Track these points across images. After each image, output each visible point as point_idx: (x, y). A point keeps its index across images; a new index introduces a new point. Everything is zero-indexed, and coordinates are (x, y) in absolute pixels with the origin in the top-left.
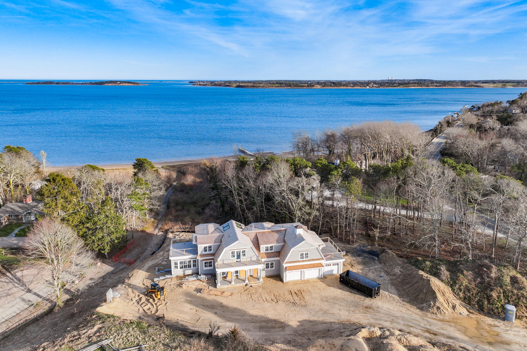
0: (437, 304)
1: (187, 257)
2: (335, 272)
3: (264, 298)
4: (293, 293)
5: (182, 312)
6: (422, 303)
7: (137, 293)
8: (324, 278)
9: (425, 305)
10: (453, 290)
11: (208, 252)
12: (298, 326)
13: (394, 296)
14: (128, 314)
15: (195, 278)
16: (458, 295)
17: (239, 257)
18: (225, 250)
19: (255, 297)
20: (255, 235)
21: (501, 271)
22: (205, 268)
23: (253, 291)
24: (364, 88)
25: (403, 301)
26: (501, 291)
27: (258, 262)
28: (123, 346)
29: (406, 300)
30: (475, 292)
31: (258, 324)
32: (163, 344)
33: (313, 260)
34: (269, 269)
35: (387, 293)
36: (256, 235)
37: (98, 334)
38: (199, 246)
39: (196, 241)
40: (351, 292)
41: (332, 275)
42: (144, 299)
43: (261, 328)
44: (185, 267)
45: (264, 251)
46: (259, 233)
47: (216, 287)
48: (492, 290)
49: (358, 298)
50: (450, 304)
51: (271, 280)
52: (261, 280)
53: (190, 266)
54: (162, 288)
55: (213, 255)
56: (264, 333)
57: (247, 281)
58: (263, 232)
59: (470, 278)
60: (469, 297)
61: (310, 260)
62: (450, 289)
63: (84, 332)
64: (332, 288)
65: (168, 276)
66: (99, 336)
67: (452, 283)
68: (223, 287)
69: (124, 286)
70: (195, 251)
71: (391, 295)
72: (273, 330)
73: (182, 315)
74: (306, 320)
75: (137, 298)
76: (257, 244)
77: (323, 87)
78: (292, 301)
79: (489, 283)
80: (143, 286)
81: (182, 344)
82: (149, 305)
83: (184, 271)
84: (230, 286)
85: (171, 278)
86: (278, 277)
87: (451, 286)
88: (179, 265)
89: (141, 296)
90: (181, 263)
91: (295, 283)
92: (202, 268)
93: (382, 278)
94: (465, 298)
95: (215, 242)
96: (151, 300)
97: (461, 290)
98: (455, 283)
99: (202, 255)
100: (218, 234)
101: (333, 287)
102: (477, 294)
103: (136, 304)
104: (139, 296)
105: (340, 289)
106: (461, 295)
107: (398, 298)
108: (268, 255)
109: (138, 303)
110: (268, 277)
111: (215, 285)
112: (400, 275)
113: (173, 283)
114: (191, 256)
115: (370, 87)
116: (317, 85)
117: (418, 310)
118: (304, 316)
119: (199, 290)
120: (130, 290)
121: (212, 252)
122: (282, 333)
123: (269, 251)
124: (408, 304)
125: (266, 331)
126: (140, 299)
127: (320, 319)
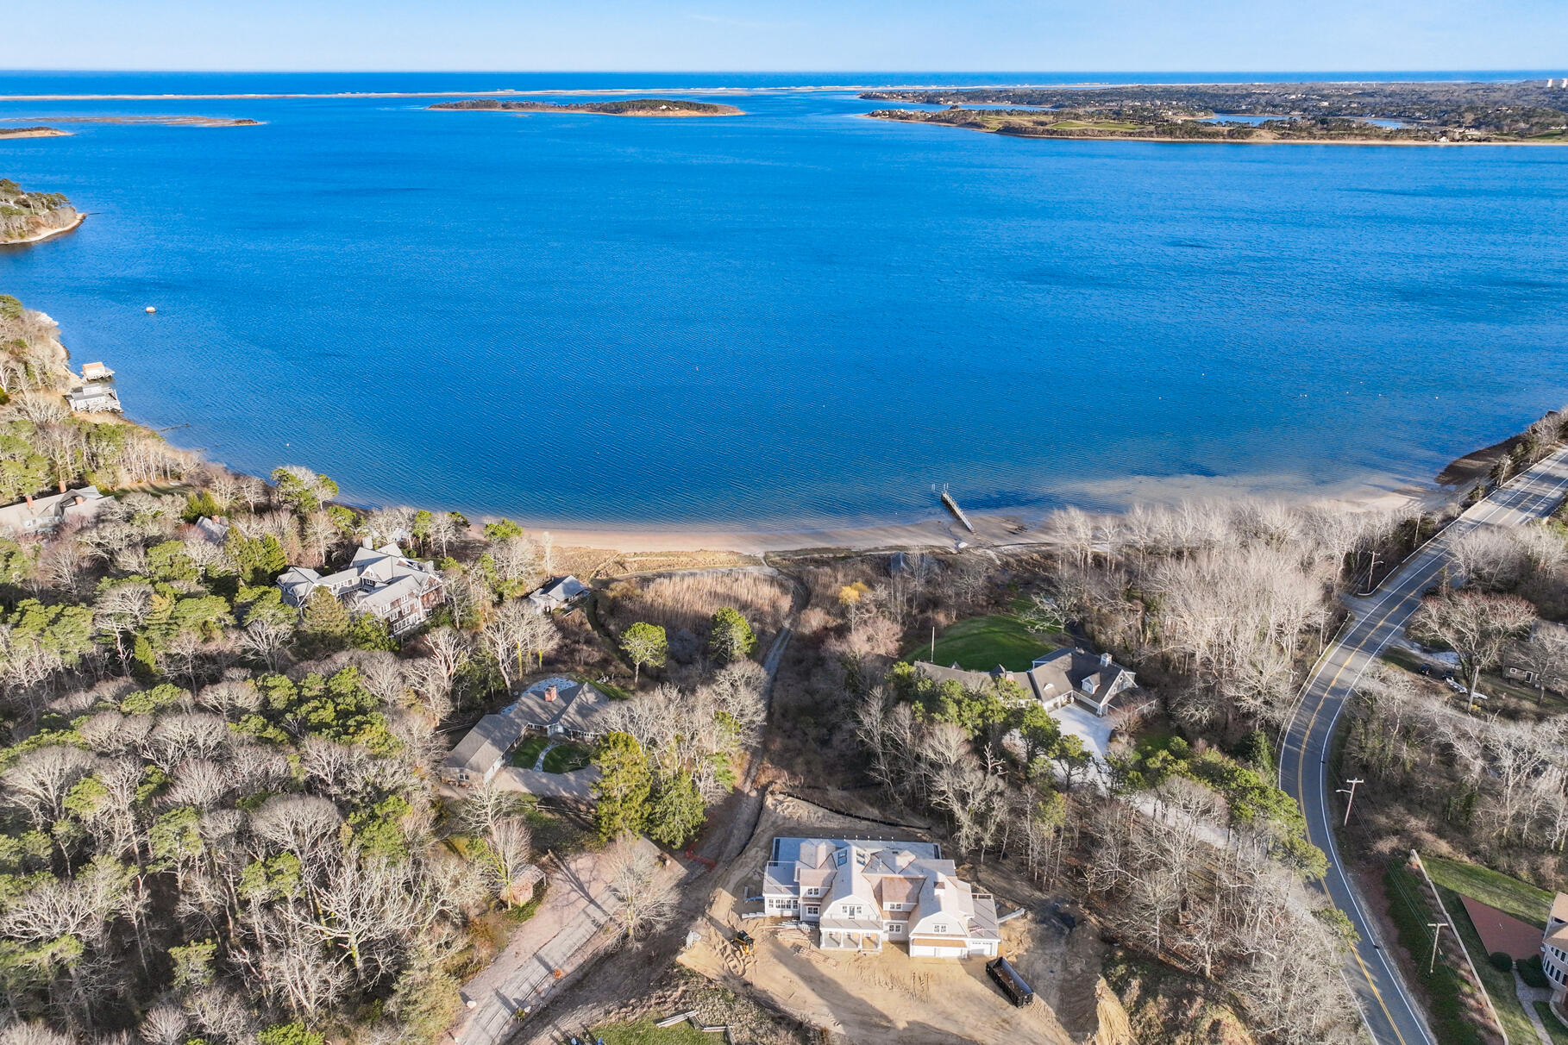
0: (1095, 1038)
1: (787, 896)
2: (987, 953)
3: (877, 978)
4: (917, 978)
5: (772, 979)
6: (1079, 1031)
7: (722, 938)
8: (967, 960)
9: (1080, 1034)
10: (1131, 1020)
11: (813, 895)
12: (905, 1029)
13: (1050, 1009)
14: (710, 970)
15: (795, 927)
16: (1135, 1029)
17: (852, 913)
18: (833, 903)
19: (866, 973)
20: (878, 881)
21: (1205, 1010)
22: (808, 915)
23: (866, 964)
24: (1429, 143)
25: (1058, 1020)
26: (1190, 1038)
27: (877, 926)
28: (709, 1023)
29: (1063, 1020)
30: (1157, 1030)
31: (860, 1018)
32: (750, 1029)
33: (953, 935)
34: (894, 932)
35: (1043, 1003)
36: (881, 881)
37: (683, 1000)
38: (801, 887)
39: (799, 878)
40: (995, 992)
41: (982, 956)
42: (729, 951)
43: (863, 1024)
44: (783, 907)
45: (889, 909)
46: (886, 878)
47: (819, 946)
48: (1177, 1034)
49: (1001, 1001)
50: (1114, 1040)
51: (895, 948)
52: (880, 947)
53: (789, 907)
54: (752, 940)
55: (821, 900)
56: (864, 1032)
57: (860, 947)
58: (892, 879)
59: (1161, 1008)
60: (1147, 1036)
61: (948, 935)
62: (1127, 1018)
63: (669, 993)
64: (973, 979)
65: (759, 914)
66: (684, 1004)
67: (1135, 1010)
68: (828, 948)
69: (705, 920)
70: (796, 891)
71: (1047, 1007)
72: (875, 1029)
73: (773, 985)
74: (919, 1023)
75: (721, 946)
76: (879, 895)
77: (1283, 136)
78: (911, 991)
79: (1182, 1022)
80: (729, 926)
81: (769, 1032)
82: (735, 962)
83: (782, 911)
84: (837, 949)
85: (764, 919)
86: (904, 945)
87: (1131, 1015)
88: (775, 904)
89: (726, 943)
90: (778, 901)
91: (925, 960)
92: (805, 914)
93: (1052, 975)
94: (1141, 1036)
95: (823, 885)
96: (738, 953)
97: (1140, 1023)
98: (1137, 1011)
99: (805, 899)
100: (829, 871)
101: (975, 977)
102: (1158, 1034)
103: (720, 955)
104: (723, 942)
105: (982, 982)
106: (1139, 1030)
107: (1054, 1015)
108: (894, 915)
109: (723, 955)
110: (892, 942)
111: (818, 944)
112: (1079, 976)
113: (766, 927)
114: (792, 895)
115: (1453, 140)
116: (1262, 132)
117: (1069, 1039)
118: (921, 1016)
119: (798, 948)
120: (712, 929)
121: (818, 896)
122: (885, 1037)
123: (895, 910)
124: (1061, 1028)
125: (866, 1030)
126: (725, 948)
127: (937, 1026)
